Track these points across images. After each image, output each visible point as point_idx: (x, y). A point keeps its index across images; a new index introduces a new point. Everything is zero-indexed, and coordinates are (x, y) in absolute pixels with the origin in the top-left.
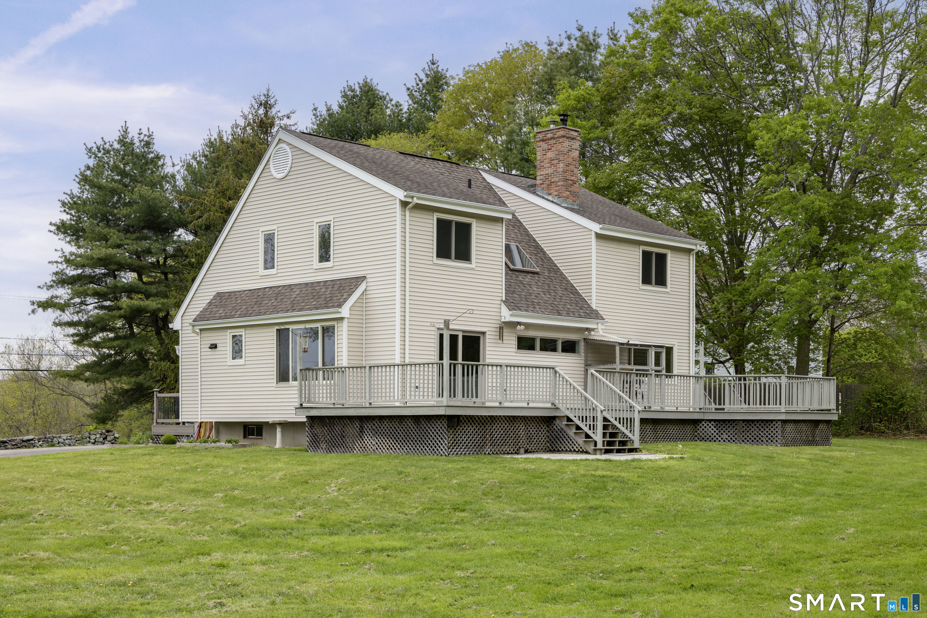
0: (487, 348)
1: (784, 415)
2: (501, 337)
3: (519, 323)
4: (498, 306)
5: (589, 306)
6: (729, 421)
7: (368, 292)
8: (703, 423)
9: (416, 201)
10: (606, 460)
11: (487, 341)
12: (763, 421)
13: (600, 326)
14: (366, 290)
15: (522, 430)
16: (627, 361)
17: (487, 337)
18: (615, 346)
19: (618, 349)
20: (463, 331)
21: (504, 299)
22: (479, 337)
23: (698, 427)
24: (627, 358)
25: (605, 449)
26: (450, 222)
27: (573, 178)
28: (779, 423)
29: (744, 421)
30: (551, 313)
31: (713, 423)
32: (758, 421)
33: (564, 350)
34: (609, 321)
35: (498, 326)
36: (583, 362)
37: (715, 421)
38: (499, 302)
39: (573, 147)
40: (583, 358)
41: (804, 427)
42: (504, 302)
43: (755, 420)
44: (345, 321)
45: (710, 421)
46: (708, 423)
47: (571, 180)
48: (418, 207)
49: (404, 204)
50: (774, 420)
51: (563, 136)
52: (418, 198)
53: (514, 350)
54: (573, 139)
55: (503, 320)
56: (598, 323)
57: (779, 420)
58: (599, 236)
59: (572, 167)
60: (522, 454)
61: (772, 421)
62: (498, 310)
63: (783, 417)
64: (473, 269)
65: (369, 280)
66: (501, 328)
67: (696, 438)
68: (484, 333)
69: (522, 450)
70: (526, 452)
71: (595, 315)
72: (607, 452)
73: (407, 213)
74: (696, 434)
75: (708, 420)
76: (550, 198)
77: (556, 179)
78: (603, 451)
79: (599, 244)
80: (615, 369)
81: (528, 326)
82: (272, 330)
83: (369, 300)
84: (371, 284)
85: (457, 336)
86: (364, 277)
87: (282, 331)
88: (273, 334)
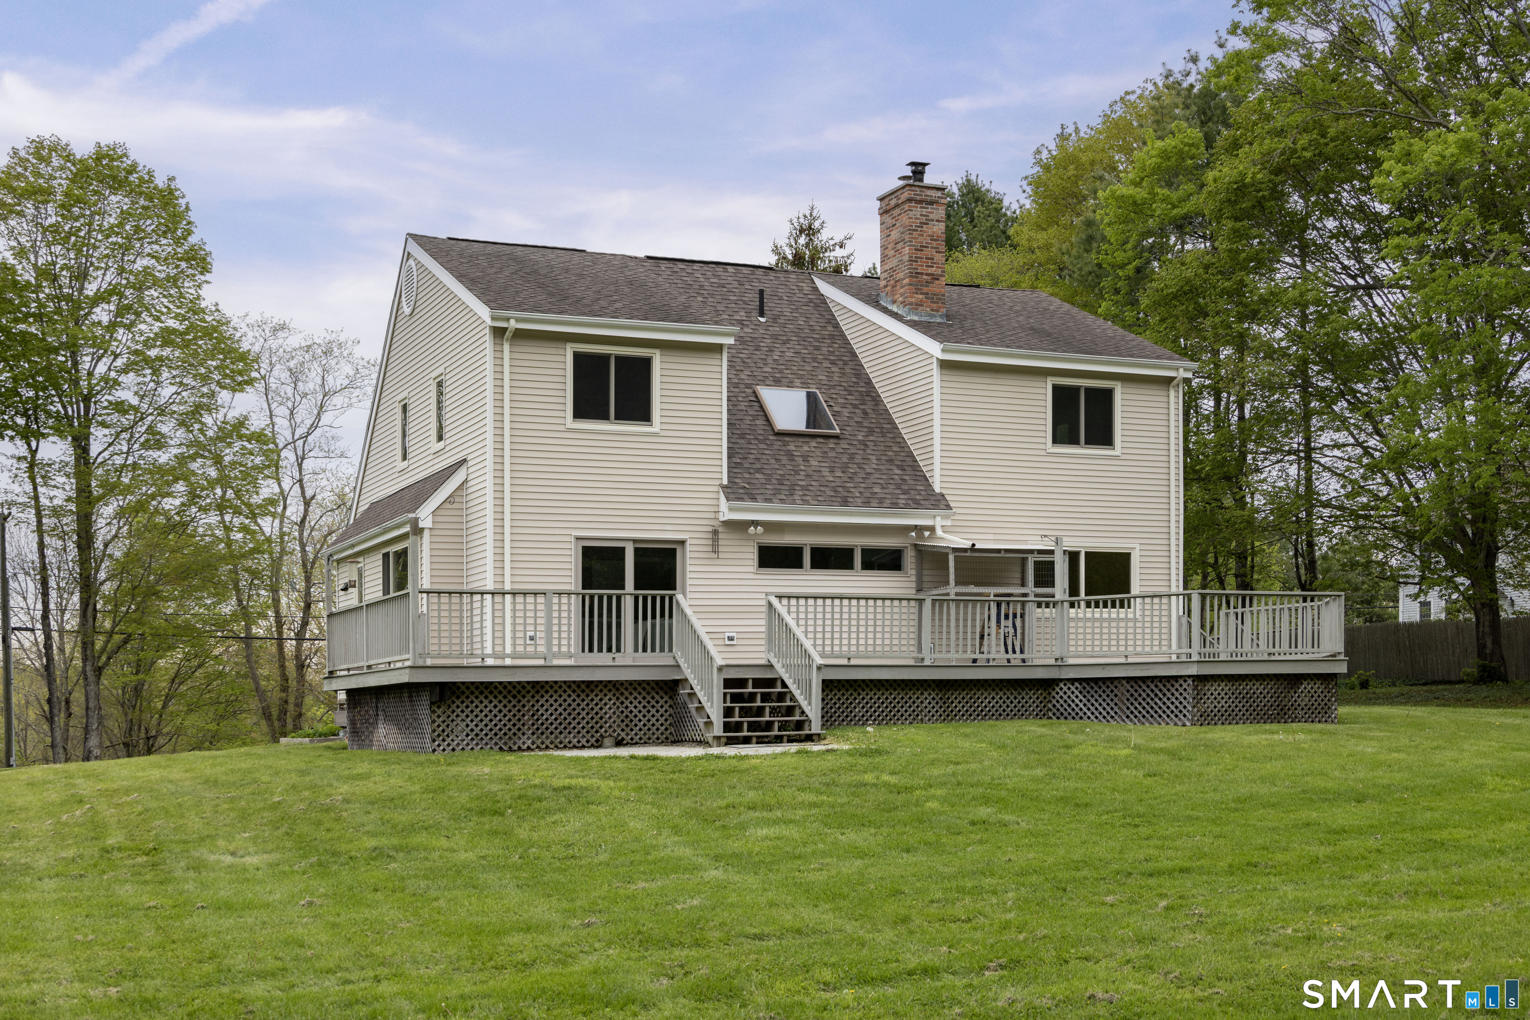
0: (689, 568)
1: (1196, 666)
2: (716, 547)
3: (755, 523)
4: (714, 496)
5: (929, 486)
6: (1104, 680)
7: (470, 484)
8: (1062, 685)
9: (513, 324)
10: (647, 758)
11: (688, 555)
12: (1161, 678)
13: (938, 522)
14: (466, 481)
15: (609, 706)
16: (1019, 582)
17: (688, 548)
18: (947, 554)
19: (951, 558)
20: (635, 541)
21: (725, 482)
22: (674, 550)
23: (1054, 693)
24: (1019, 575)
25: (728, 737)
26: (604, 359)
27: (930, 270)
28: (1190, 681)
29: (1129, 679)
30: (830, 501)
31: (1077, 684)
32: (1153, 679)
33: (868, 565)
34: (958, 511)
35: (710, 529)
36: (914, 585)
37: (1080, 680)
38: (715, 489)
39: (931, 216)
40: (914, 578)
41: (1258, 688)
42: (725, 487)
43: (1148, 678)
44: (426, 534)
45: (1072, 681)
46: (1069, 685)
47: (927, 274)
48: (520, 335)
49: (498, 333)
50: (1181, 677)
51: (910, 200)
52: (518, 320)
53: (750, 569)
54: (931, 203)
55: (722, 519)
56: (935, 517)
57: (1189, 676)
58: (945, 365)
59: (928, 252)
60: (607, 748)
61: (1176, 678)
62: (711, 502)
63: (1193, 670)
64: (655, 435)
65: (470, 464)
66: (715, 532)
67: (1050, 714)
68: (682, 543)
69: (607, 741)
70: (619, 743)
71: (939, 502)
72: (730, 741)
73: (506, 347)
74: (1050, 706)
75: (1068, 680)
76: (895, 308)
77: (901, 275)
78: (724, 740)
79: (945, 378)
80: (948, 594)
81: (770, 527)
82: (381, 556)
83: (469, 498)
84: (471, 470)
85: (623, 550)
86: (465, 461)
87: (386, 556)
88: (381, 562)
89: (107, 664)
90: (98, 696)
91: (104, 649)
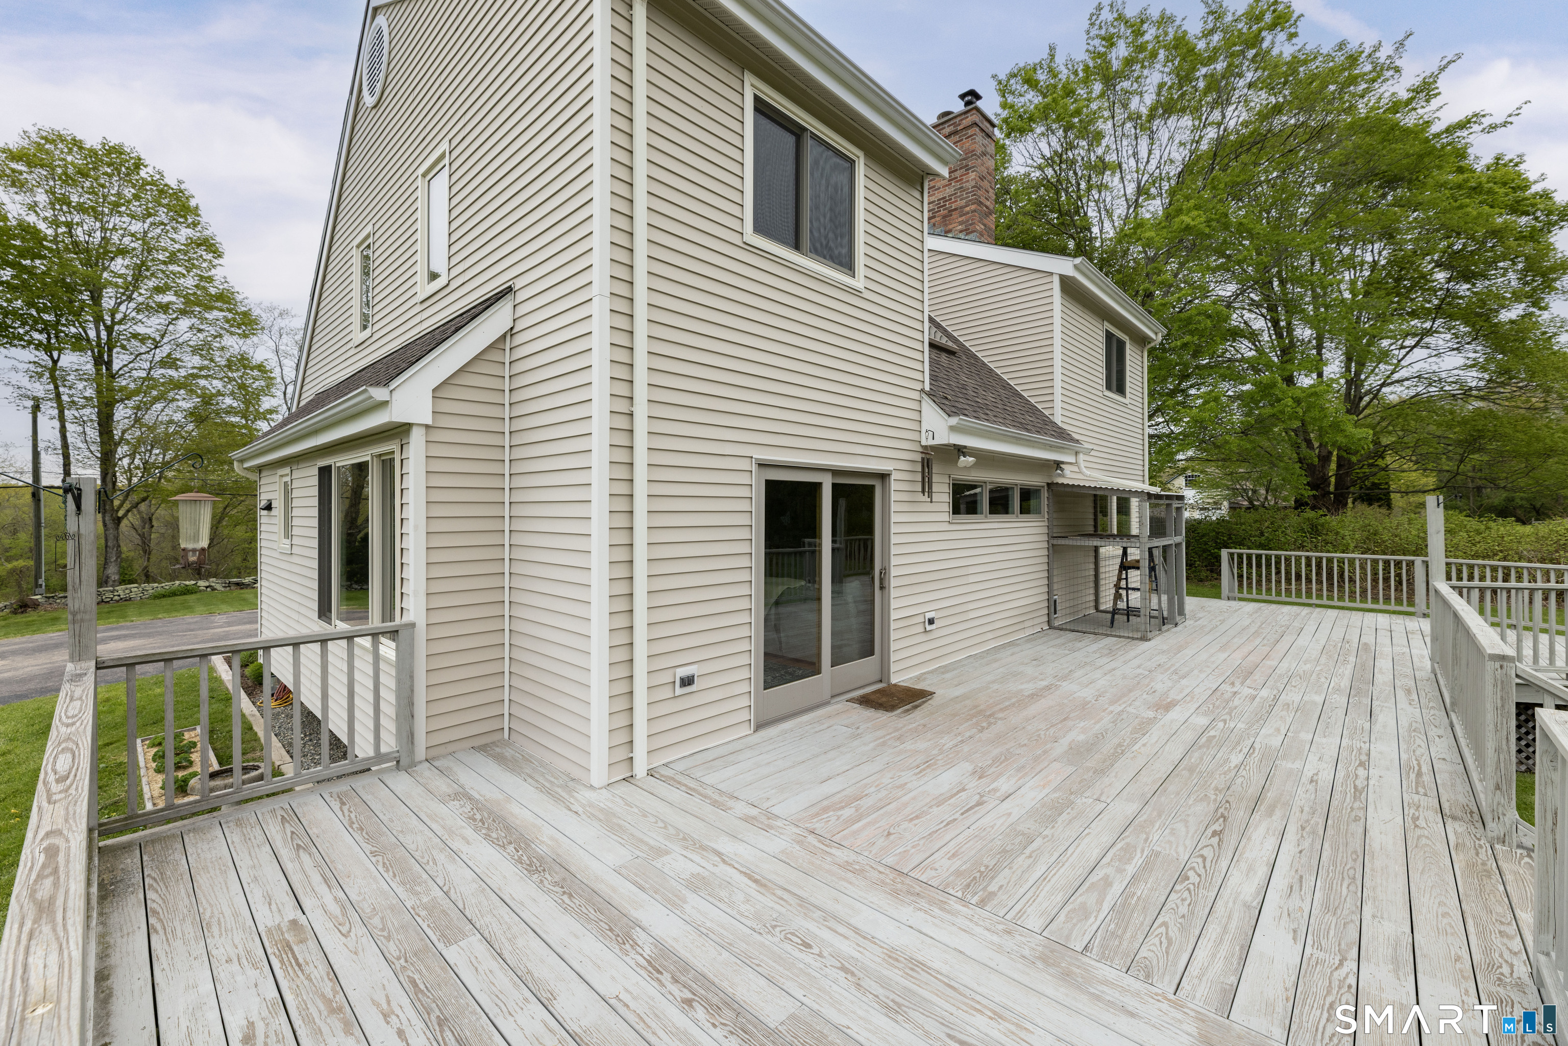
0: (894, 518)
2: (927, 486)
3: (961, 450)
4: (915, 405)
7: (518, 340)
11: (894, 496)
13: (1068, 457)
14: (511, 333)
17: (894, 486)
20: (836, 472)
21: (927, 388)
22: (872, 488)
33: (1022, 509)
35: (918, 457)
36: (1046, 530)
38: (915, 394)
39: (988, 150)
40: (1046, 523)
42: (929, 394)
44: (417, 438)
47: (986, 207)
51: (975, 125)
53: (946, 517)
55: (924, 443)
56: (1066, 451)
58: (1063, 286)
62: (915, 416)
64: (856, 292)
65: (521, 297)
66: (926, 464)
68: (884, 477)
73: (640, 16)
77: (960, 203)
79: (1063, 302)
81: (985, 459)
82: (316, 471)
83: (519, 367)
84: (521, 310)
85: (817, 486)
86: (510, 289)
87: (325, 473)
88: (315, 481)
89: (125, 515)
90: (117, 538)
91: (121, 506)
